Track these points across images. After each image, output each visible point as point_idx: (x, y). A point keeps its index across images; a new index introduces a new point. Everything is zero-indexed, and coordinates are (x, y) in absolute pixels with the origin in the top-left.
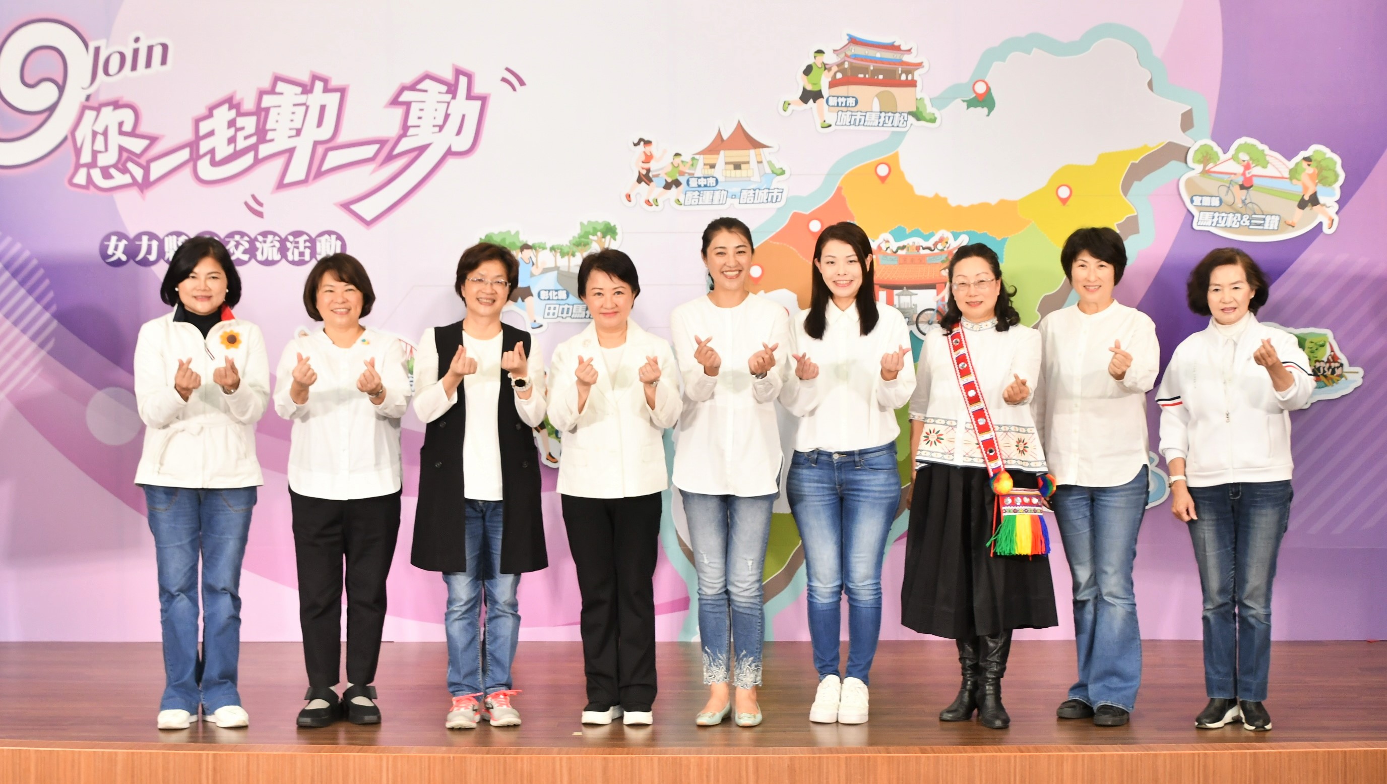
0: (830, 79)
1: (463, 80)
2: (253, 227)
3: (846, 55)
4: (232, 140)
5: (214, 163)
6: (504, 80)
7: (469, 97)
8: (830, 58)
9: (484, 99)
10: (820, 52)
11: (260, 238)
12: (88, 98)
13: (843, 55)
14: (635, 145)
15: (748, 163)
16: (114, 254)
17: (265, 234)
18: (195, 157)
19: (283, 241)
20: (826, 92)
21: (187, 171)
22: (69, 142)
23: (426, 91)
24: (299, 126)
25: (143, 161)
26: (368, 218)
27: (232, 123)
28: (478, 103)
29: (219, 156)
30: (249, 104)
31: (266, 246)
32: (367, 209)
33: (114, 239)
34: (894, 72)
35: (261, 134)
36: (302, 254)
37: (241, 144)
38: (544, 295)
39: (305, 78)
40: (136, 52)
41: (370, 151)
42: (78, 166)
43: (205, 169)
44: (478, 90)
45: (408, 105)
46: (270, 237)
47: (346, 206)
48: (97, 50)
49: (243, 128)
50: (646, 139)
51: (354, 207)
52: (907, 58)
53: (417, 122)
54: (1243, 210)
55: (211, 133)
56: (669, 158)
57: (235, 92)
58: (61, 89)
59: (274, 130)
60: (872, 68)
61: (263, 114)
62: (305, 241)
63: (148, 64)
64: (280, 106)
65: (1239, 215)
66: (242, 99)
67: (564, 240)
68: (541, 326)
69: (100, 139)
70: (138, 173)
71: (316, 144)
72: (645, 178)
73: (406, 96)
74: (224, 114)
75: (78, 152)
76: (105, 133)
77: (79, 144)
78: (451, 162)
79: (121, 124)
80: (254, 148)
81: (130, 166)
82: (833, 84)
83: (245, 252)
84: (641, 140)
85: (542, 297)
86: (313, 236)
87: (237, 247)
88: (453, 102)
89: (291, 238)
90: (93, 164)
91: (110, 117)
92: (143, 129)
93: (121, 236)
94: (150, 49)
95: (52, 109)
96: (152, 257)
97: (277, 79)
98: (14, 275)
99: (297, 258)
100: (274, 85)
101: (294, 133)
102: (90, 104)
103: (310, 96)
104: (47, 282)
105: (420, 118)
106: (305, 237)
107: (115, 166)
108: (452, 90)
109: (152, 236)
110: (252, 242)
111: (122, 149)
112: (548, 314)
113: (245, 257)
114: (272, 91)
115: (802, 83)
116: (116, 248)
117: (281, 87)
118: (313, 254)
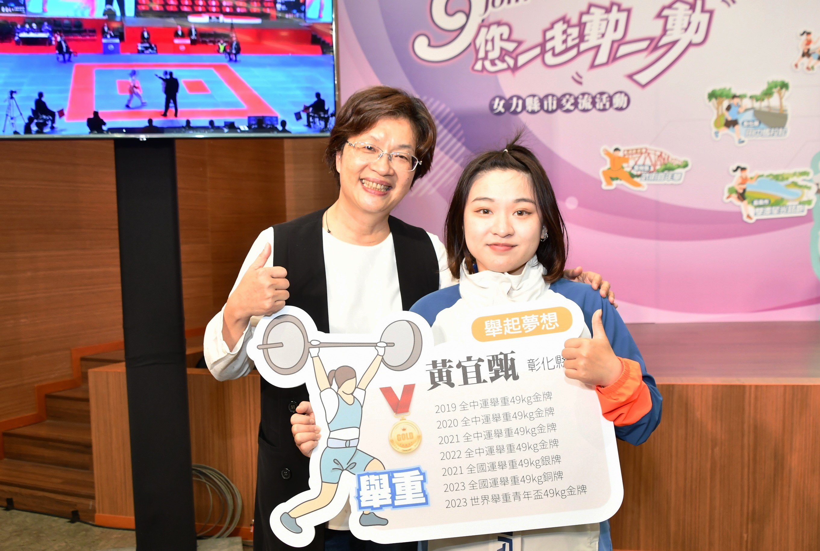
1: (699, 2)
2: (576, 90)
4: (565, 41)
5: (554, 55)
6: (723, 1)
7: (703, 11)
9: (711, 12)
11: (581, 97)
12: (483, 21)
14: (801, 35)
16: (497, 109)
17: (583, 94)
18: (543, 52)
19: (594, 98)
21: (539, 61)
22: (472, 47)
23: (677, 9)
24: (603, 32)
25: (514, 55)
26: (644, 83)
27: (565, 32)
28: (708, 15)
29: (557, 51)
30: (575, 21)
31: (584, 101)
32: (643, 78)
33: (497, 100)
35: (582, 37)
36: (604, 105)
37: (570, 43)
38: (746, 124)
39: (607, 3)
41: (644, 44)
42: (477, 60)
43: (549, 59)
44: (708, 7)
45: (666, 18)
46: (586, 96)
47: (630, 77)
49: (570, 35)
50: (808, 32)
51: (635, 78)
53: (672, 27)
55: (553, 38)
57: (567, 14)
58: (468, 16)
59: (589, 34)
62: (607, 98)
64: (592, 21)
66: (571, 18)
67: (758, 92)
68: (744, 142)
69: (490, 45)
70: (511, 62)
71: (613, 42)
72: (807, 54)
73: (666, 12)
74: (560, 27)
75: (477, 51)
76: (493, 40)
77: (478, 47)
78: (692, 50)
79: (501, 35)
80: (577, 45)
81: (507, 58)
83: (572, 104)
84: (804, 32)
86: (611, 94)
87: (567, 101)
88: (693, 15)
89: (598, 96)
90: (486, 58)
91: (495, 31)
92: (515, 36)
93: (501, 98)
95: (462, 28)
96: (519, 109)
99: (601, 107)
100: (589, 9)
101: (600, 36)
102: (484, 24)
103: (610, 14)
104: (459, 126)
105: (674, 25)
106: (606, 95)
107: (498, 58)
108: (693, 7)
109: (519, 98)
110: (576, 99)
111: (502, 49)
112: (749, 135)
113: (572, 108)
114: (588, 12)
116: (499, 105)
117: (593, 10)
118: (611, 105)
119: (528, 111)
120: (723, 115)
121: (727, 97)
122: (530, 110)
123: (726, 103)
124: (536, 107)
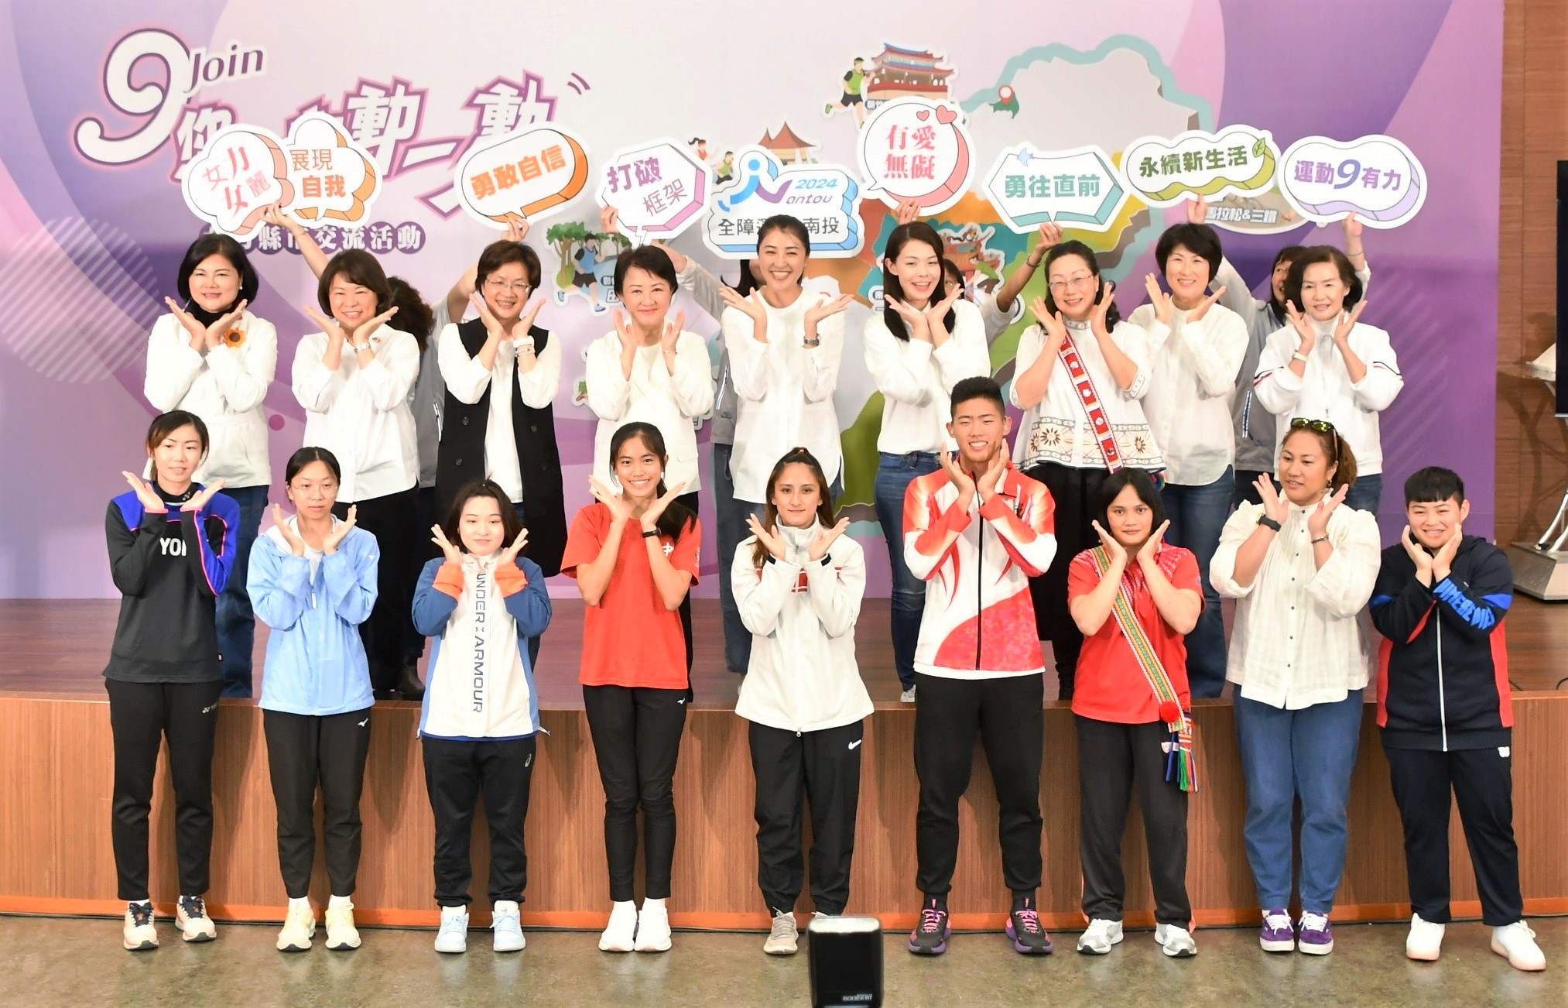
0: (868, 85)
1: (533, 85)
3: (883, 63)
6: (570, 84)
7: (539, 99)
8: (869, 65)
9: (552, 102)
10: (859, 59)
11: (346, 229)
12: (189, 100)
13: (880, 63)
14: (691, 144)
15: (793, 160)
19: (367, 232)
20: (864, 96)
22: (172, 140)
23: (499, 94)
24: (383, 127)
26: (446, 210)
28: (547, 106)
31: (352, 236)
32: (444, 202)
34: (927, 78)
36: (384, 243)
39: (388, 82)
40: (233, 58)
41: (446, 149)
42: (179, 163)
44: (547, 93)
45: (482, 107)
47: (425, 199)
48: (198, 57)
50: (700, 139)
51: (433, 200)
52: (938, 65)
53: (491, 123)
54: (1244, 206)
56: (722, 156)
57: (324, 95)
58: (165, 93)
59: (360, 130)
60: (906, 74)
61: (349, 115)
62: (388, 232)
63: (244, 70)
64: (364, 108)
65: (1241, 210)
66: (330, 102)
68: (604, 309)
69: (200, 138)
71: (398, 142)
73: (481, 99)
75: (180, 150)
76: (205, 132)
77: (180, 143)
79: (219, 124)
82: (872, 88)
83: (332, 241)
84: (696, 139)
85: (605, 283)
86: (395, 227)
87: (325, 237)
88: (523, 104)
89: (374, 229)
91: (209, 118)
94: (246, 56)
95: (156, 111)
97: (362, 83)
98: (121, 262)
99: (380, 247)
100: (360, 89)
101: (378, 132)
102: (191, 105)
103: (392, 98)
104: (150, 269)
105: (493, 119)
106: (388, 228)
108: (523, 93)
110: (339, 231)
112: (611, 298)
113: (333, 246)
114: (358, 94)
115: (843, 88)
117: (365, 90)
118: (395, 243)
119: (261, 250)
120: (571, 265)
121: (578, 237)
122: (265, 248)
123: (575, 247)
124: (275, 244)
